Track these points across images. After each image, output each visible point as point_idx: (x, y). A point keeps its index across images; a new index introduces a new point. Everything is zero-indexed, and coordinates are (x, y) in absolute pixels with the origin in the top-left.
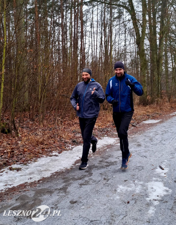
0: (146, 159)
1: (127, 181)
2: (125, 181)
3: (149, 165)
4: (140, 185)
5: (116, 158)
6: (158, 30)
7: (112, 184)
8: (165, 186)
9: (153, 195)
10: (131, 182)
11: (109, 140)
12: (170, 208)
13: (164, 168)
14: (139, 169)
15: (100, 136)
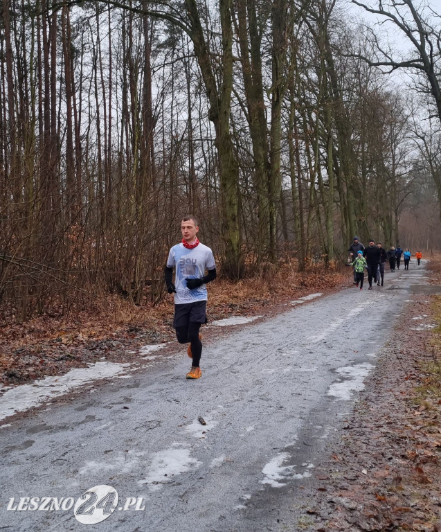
0: (177, 406)
1: (111, 452)
2: (106, 452)
3: (177, 416)
4: (136, 458)
5: (105, 407)
7: (71, 461)
8: (192, 455)
9: (157, 475)
10: (120, 452)
11: (106, 369)
12: (181, 494)
13: (207, 422)
14: (148, 426)
15: (87, 360)
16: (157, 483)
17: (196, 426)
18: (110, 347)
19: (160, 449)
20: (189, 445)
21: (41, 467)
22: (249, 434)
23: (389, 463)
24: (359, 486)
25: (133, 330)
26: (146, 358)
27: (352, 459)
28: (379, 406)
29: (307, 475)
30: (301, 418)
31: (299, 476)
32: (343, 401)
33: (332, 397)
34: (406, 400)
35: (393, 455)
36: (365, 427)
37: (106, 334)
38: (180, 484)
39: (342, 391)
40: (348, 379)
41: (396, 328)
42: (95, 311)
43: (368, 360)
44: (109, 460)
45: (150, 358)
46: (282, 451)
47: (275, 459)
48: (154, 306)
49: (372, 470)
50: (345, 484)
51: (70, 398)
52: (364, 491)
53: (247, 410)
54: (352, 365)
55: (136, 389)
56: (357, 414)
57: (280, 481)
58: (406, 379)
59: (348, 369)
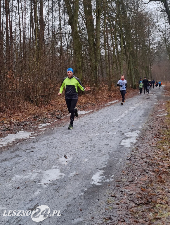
0: (55, 150)
1: (26, 171)
2: (24, 171)
3: (54, 155)
4: (37, 173)
5: (23, 151)
7: (8, 175)
8: (61, 172)
9: (46, 180)
10: (30, 171)
11: (23, 134)
12: (56, 189)
13: (67, 157)
14: (42, 159)
15: (15, 131)
16: (46, 184)
17: (63, 159)
18: (26, 125)
19: (47, 169)
20: (60, 167)
22: (86, 162)
23: (147, 174)
24: (134, 184)
25: (36, 117)
26: (41, 129)
27: (131, 173)
28: (143, 150)
29: (111, 180)
30: (109, 155)
31: (108, 180)
32: (127, 147)
33: (123, 146)
34: (155, 147)
35: (149, 171)
36: (137, 159)
37: (24, 119)
38: (56, 184)
39: (127, 143)
40: (129, 138)
41: (151, 115)
42: (19, 109)
43: (138, 130)
44: (25, 174)
45: (43, 129)
46: (100, 169)
47: (97, 173)
48: (45, 107)
49: (140, 177)
50: (128, 183)
51: (8, 147)
52: (136, 187)
53: (85, 151)
54: (131, 131)
55: (37, 143)
56: (133, 153)
57: (99, 183)
58: (155, 137)
59: (129, 133)
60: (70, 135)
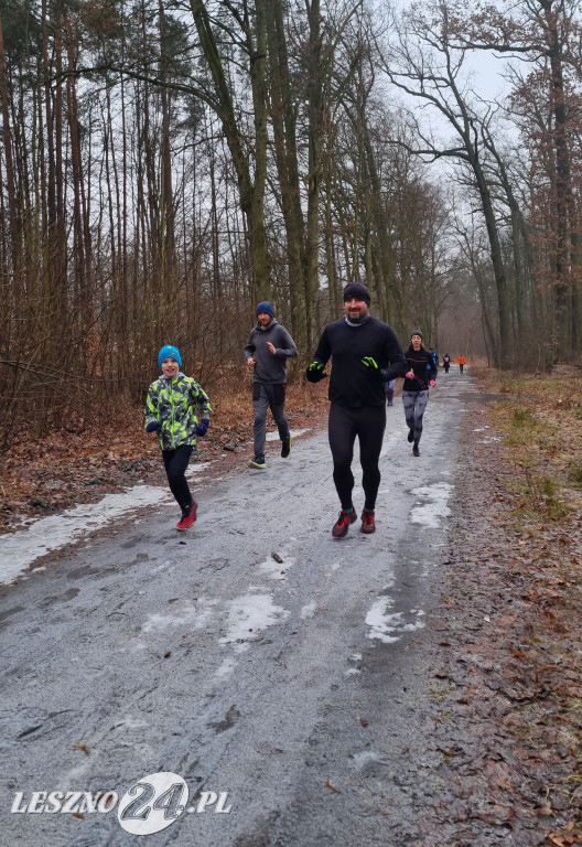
0: (242, 539)
1: (177, 602)
2: (171, 601)
3: (245, 553)
4: (209, 608)
5: (158, 542)
6: (303, 169)
7: (130, 614)
8: (275, 603)
9: (239, 631)
10: (187, 601)
11: (147, 494)
12: (276, 656)
13: (282, 559)
14: (215, 566)
15: (122, 484)
16: (243, 641)
17: (270, 564)
18: (148, 468)
19: (235, 595)
20: (268, 589)
21: (95, 625)
22: (336, 572)
23: (511, 607)
24: (487, 639)
27: (465, 602)
28: (476, 535)
29: (420, 625)
30: (391, 551)
31: (411, 627)
32: (432, 529)
33: (418, 525)
34: (504, 526)
35: (512, 596)
36: (469, 561)
37: (140, 452)
38: (270, 642)
39: (427, 516)
40: (429, 502)
41: (461, 442)
42: (120, 426)
43: (443, 479)
44: (177, 611)
45: (198, 480)
46: (381, 594)
47: (375, 604)
49: (494, 616)
50: (468, 636)
51: (111, 531)
52: (494, 645)
54: (428, 485)
56: (454, 546)
57: (392, 634)
58: (494, 501)
59: (425, 490)
60: (272, 495)
